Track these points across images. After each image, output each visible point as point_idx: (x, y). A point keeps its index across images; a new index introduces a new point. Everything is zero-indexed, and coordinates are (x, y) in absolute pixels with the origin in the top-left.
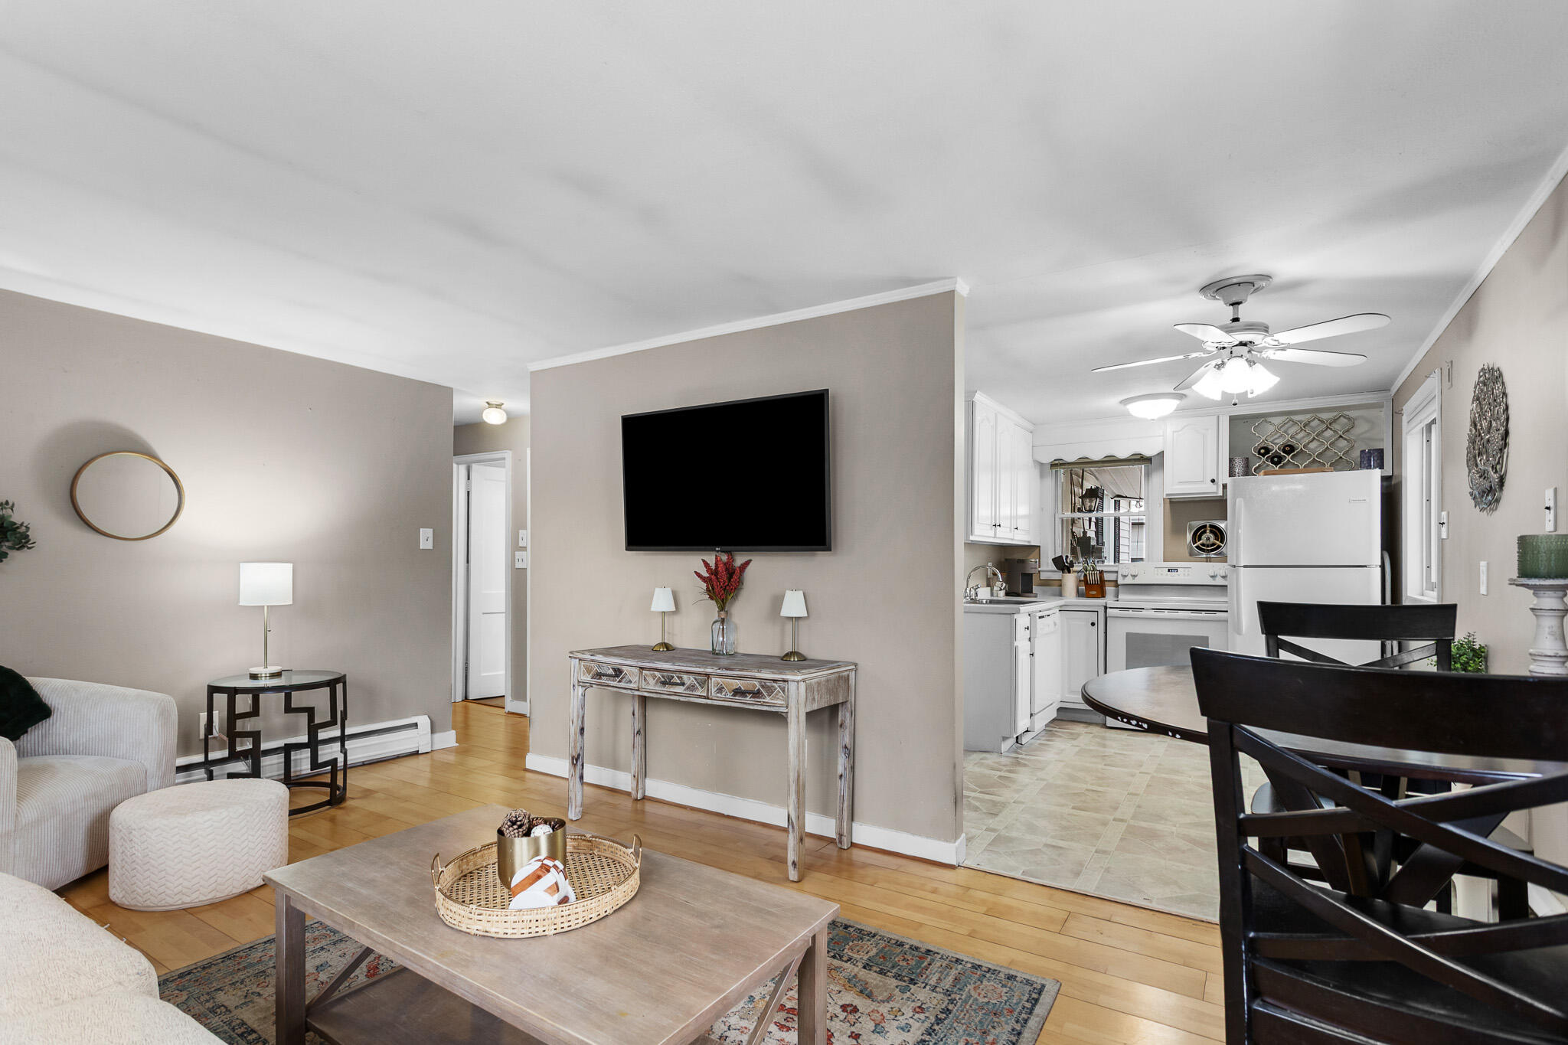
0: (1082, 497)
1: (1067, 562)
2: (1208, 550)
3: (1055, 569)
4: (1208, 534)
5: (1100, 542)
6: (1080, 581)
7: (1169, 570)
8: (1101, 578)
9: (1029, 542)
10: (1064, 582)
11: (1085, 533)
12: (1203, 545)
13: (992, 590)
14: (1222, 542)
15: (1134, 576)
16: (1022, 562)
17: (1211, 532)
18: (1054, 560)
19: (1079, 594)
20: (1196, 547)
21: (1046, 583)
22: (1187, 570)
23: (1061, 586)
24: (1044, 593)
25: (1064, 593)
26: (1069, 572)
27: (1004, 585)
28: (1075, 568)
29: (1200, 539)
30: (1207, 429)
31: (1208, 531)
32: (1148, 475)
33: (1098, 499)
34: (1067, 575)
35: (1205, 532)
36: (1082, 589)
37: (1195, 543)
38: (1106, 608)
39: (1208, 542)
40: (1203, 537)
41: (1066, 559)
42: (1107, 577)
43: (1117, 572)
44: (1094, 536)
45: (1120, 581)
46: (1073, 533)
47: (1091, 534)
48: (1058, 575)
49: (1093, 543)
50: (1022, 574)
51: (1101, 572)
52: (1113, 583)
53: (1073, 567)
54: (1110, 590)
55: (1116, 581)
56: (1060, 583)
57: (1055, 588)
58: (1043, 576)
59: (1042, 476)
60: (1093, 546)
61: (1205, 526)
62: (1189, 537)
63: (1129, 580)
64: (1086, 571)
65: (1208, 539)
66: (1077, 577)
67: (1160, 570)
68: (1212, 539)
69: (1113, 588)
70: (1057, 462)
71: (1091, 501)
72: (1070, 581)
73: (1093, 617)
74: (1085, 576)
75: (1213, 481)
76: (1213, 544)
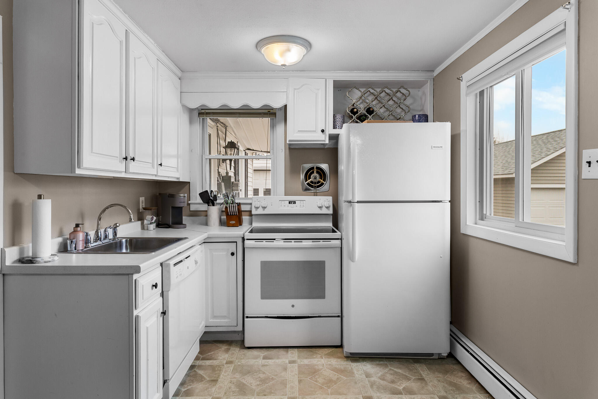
0: (225, 147)
1: (211, 196)
2: (315, 186)
3: (201, 202)
4: (315, 174)
5: (237, 179)
6: (222, 211)
7: (290, 203)
8: (239, 210)
9: (178, 178)
10: (209, 213)
11: (227, 173)
12: (312, 182)
13: (142, 224)
14: (324, 180)
15: (264, 208)
16: (172, 196)
17: (317, 172)
18: (201, 194)
19: (222, 223)
20: (307, 184)
21: (195, 214)
22: (302, 202)
23: (207, 216)
24: (194, 223)
25: (209, 223)
26: (213, 205)
27: (155, 218)
28: (218, 201)
29: (310, 178)
30: (319, 90)
31: (315, 172)
32: (273, 126)
33: (236, 150)
34: (212, 208)
35: (313, 172)
36: (224, 219)
37: (306, 180)
38: (243, 239)
39: (315, 181)
40: (312, 177)
41: (211, 194)
42: (243, 208)
43: (251, 204)
44: (233, 176)
45: (254, 212)
46: (219, 172)
47: (231, 174)
48: (204, 207)
49: (233, 180)
50: (172, 207)
51: (239, 204)
52: (248, 213)
53: (216, 200)
54: (245, 218)
55: (251, 211)
56: (206, 214)
57: (202, 218)
58: (193, 208)
59: (191, 122)
60: (233, 182)
61: (313, 168)
62: (302, 176)
63: (260, 211)
64: (227, 204)
65: (315, 178)
66: (219, 209)
67: (283, 202)
68: (318, 179)
69: (248, 217)
70: (203, 111)
71: (231, 151)
72: (214, 212)
73: (232, 247)
74: (226, 208)
75: (323, 131)
76: (319, 182)
